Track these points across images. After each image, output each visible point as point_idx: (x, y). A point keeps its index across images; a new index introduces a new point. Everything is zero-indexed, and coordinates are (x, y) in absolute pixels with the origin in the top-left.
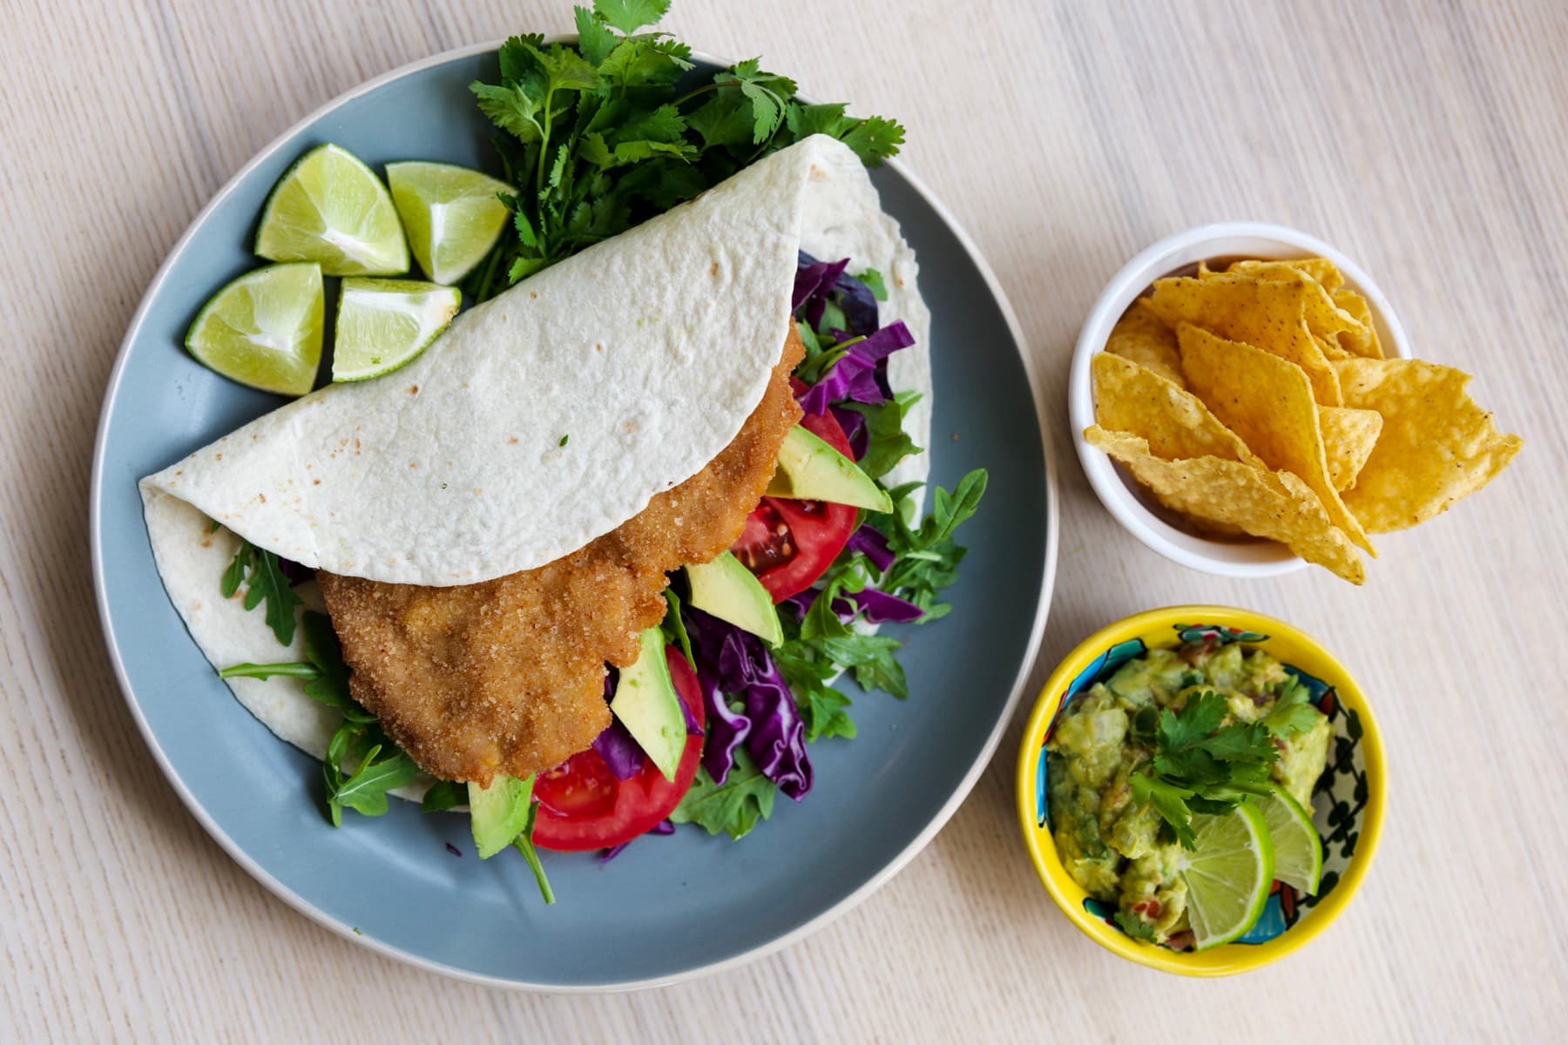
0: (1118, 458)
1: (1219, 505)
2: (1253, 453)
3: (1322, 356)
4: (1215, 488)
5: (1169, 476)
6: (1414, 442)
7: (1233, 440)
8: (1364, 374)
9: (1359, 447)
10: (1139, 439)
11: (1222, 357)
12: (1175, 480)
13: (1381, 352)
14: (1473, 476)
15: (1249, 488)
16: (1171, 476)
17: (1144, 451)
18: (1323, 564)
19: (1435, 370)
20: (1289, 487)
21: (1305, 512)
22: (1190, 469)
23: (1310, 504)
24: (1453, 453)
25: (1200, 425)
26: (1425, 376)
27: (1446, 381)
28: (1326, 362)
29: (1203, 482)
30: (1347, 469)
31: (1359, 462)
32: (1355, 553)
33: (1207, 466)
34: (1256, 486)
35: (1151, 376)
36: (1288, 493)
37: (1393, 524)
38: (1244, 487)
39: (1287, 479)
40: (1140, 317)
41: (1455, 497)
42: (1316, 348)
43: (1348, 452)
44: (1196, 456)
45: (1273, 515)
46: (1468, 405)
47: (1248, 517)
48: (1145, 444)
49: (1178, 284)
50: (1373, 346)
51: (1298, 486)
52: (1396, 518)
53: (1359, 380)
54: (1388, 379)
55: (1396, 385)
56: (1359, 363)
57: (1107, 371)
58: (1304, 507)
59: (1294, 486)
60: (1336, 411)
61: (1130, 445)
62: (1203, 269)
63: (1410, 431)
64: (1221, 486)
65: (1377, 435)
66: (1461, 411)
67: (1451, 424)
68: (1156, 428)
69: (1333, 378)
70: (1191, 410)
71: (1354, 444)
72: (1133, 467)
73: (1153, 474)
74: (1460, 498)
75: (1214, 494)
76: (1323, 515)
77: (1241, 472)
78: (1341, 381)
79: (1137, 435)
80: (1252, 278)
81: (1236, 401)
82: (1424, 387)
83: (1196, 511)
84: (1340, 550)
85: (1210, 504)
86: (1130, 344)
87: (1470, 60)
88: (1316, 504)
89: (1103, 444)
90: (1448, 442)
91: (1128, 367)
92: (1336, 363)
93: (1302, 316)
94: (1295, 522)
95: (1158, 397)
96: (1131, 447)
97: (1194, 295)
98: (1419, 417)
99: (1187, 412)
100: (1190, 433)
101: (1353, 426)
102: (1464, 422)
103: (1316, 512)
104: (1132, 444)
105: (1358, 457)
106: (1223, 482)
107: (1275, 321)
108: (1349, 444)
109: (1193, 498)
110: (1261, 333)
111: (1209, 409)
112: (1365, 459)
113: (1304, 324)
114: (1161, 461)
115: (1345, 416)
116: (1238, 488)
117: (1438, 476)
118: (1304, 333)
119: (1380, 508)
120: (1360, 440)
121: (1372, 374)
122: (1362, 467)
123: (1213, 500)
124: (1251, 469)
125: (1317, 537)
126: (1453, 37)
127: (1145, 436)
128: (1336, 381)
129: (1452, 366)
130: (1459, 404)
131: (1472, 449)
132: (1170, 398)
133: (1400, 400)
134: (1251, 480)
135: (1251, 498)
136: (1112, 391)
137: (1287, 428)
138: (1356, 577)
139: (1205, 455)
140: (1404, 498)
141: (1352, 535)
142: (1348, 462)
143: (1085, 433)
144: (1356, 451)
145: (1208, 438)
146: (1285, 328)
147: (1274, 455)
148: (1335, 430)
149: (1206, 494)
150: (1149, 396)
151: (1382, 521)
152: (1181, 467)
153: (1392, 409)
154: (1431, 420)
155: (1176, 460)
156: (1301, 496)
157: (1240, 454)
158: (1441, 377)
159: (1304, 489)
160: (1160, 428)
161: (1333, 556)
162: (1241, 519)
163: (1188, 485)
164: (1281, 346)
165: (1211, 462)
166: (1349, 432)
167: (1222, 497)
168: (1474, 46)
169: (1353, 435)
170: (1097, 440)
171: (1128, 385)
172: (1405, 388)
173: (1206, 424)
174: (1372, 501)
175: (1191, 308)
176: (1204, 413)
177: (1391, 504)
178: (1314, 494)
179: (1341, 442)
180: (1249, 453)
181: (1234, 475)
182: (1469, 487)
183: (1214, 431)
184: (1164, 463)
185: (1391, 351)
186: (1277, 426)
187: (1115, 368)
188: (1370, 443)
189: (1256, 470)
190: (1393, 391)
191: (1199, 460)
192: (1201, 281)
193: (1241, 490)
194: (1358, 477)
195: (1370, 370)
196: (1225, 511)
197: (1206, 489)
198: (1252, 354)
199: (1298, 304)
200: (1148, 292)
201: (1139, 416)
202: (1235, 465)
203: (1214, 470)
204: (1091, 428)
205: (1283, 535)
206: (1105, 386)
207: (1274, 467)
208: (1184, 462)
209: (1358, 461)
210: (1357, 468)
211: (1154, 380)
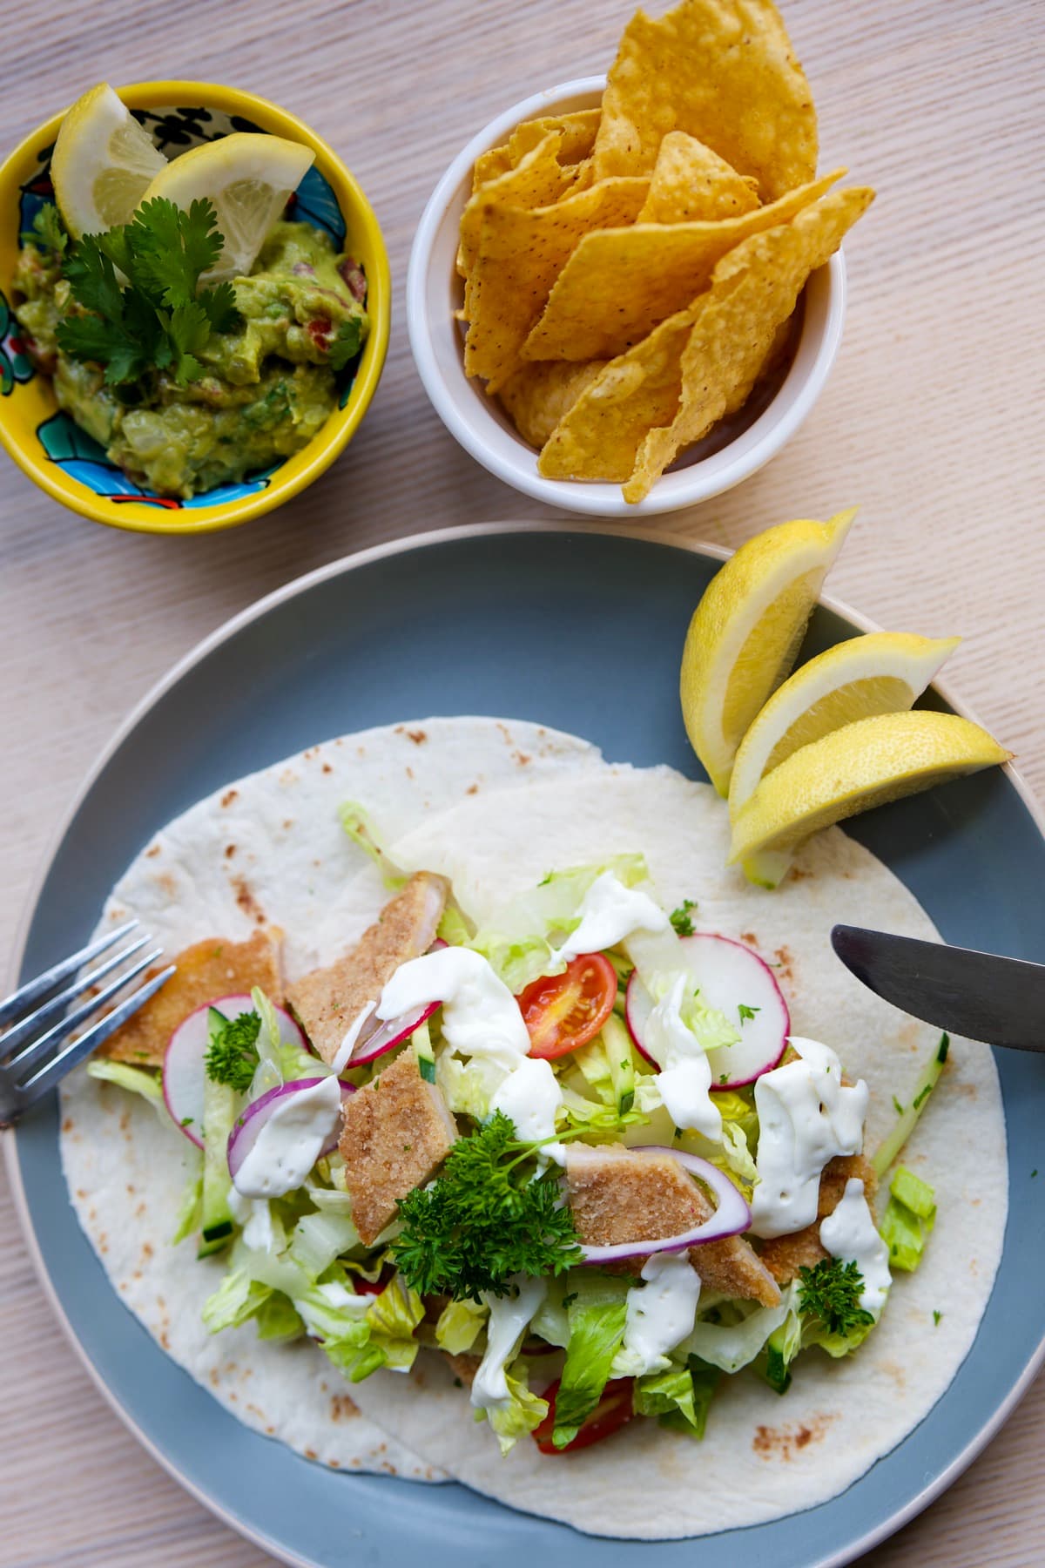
0: (670, 461)
1: (747, 349)
2: (686, 308)
3: (585, 194)
4: (724, 354)
5: (701, 406)
6: (712, 93)
7: (667, 330)
8: (616, 144)
9: (704, 167)
10: (648, 439)
11: (565, 318)
12: (708, 398)
13: (595, 111)
14: (763, 27)
15: (729, 316)
16: (702, 403)
17: (665, 434)
18: (842, 234)
19: (624, 54)
20: (734, 270)
21: (769, 254)
22: (694, 382)
23: (761, 246)
24: (731, 46)
25: (642, 365)
26: (629, 67)
27: (641, 42)
28: (593, 191)
29: (715, 367)
30: (730, 186)
31: (723, 170)
32: (832, 198)
33: (694, 363)
34: (727, 308)
35: (572, 415)
36: (743, 273)
37: (808, 136)
38: (728, 321)
39: (725, 270)
40: (513, 397)
41: (786, 51)
42: (572, 200)
43: (709, 182)
44: (680, 373)
45: (770, 289)
46: (673, 20)
47: (768, 316)
48: (655, 433)
49: (473, 348)
50: (585, 120)
51: (735, 259)
52: (801, 131)
53: (623, 151)
54: (629, 114)
55: (638, 104)
56: (600, 148)
57: (561, 464)
58: (763, 254)
59: (734, 263)
60: (654, 190)
61: (654, 450)
62: (461, 315)
63: (700, 94)
64: (723, 347)
65: (694, 142)
66: (681, 31)
67: (694, 44)
68: (639, 415)
69: (616, 185)
70: (624, 374)
71: (700, 173)
72: (685, 444)
73: (694, 422)
74: (789, 45)
75: (732, 355)
76: (777, 232)
77: (708, 324)
78: (620, 175)
79: (644, 440)
80: (478, 262)
81: (622, 310)
82: (643, 70)
83: (753, 373)
84: (826, 214)
85: (745, 359)
86: (541, 416)
87: (139, 25)
88: (760, 238)
89: (647, 483)
90: (717, 51)
91: (558, 439)
92: (596, 178)
93: (530, 212)
94: (782, 267)
95: (601, 412)
96: (656, 447)
97: (490, 332)
98: (682, 81)
99: (622, 380)
100: (649, 379)
101: (677, 170)
102: (693, 28)
103: (772, 240)
104: (653, 447)
105: (716, 170)
106: (717, 346)
107: (531, 244)
108: (699, 179)
109: (734, 378)
110: (548, 261)
111: (623, 353)
112: (720, 162)
113: (539, 211)
114: (680, 415)
115: (662, 178)
116: (728, 328)
117: (756, 70)
118: (550, 214)
119: (785, 147)
120: (696, 165)
121: (617, 133)
122: (730, 168)
123: (741, 355)
124: (705, 311)
125: (805, 241)
126: (112, 47)
127: (645, 430)
128: (619, 180)
129: (623, 31)
130: (671, 30)
131: (729, 22)
132: (602, 397)
133: (657, 101)
134: (719, 314)
135: (743, 314)
136: (586, 460)
137: (663, 259)
138: (863, 199)
139: (679, 364)
140: (778, 116)
141: (812, 196)
142: (720, 182)
143: (629, 502)
144: (709, 171)
145: (661, 359)
146: (542, 233)
147: (696, 274)
148: (678, 194)
149: (731, 364)
150: (598, 419)
151: (802, 148)
152: (691, 391)
153: (668, 114)
154: (687, 68)
155: (681, 399)
156: (748, 256)
157: (685, 324)
158: (634, 47)
159: (741, 251)
160: (640, 410)
161: (832, 224)
162: (770, 324)
163: (716, 383)
164: (566, 240)
165: (690, 358)
166: (684, 176)
167: (738, 345)
168: (123, 20)
169: (688, 172)
170: (641, 490)
171: (581, 441)
172: (643, 94)
173: (643, 360)
174: (776, 155)
175: (504, 337)
176: (627, 360)
177: (783, 134)
178: (747, 241)
179: (695, 189)
180: (684, 313)
181: (710, 334)
182: (777, 33)
183: (653, 350)
184: (683, 411)
185: (593, 99)
186: (659, 270)
187: (558, 454)
188: (702, 151)
189: (707, 306)
190: (644, 109)
191: (685, 373)
192: (472, 321)
193: (730, 324)
194: (741, 173)
195: (612, 136)
196: (758, 342)
197: (724, 364)
198: (565, 285)
199: (514, 215)
200: (479, 384)
201: (621, 433)
202: (698, 332)
203: (701, 355)
204: (624, 492)
205: (797, 279)
206: (579, 468)
207: (707, 286)
208: (685, 389)
209: (720, 170)
210: (731, 173)
211: (578, 412)
